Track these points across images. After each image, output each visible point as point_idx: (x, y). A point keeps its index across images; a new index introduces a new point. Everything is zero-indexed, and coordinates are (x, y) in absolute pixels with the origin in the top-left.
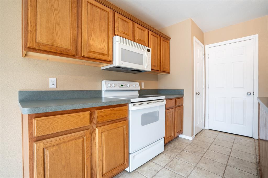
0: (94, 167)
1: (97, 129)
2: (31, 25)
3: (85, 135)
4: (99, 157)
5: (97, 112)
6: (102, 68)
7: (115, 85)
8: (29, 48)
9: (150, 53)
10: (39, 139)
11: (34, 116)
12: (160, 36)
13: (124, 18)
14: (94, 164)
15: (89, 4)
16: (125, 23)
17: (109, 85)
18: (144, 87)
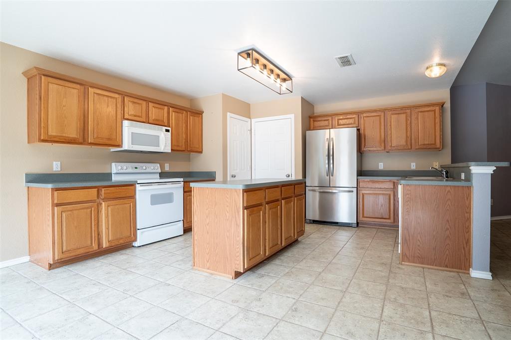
0: (101, 233)
1: (103, 203)
2: (44, 122)
3: (93, 207)
4: (105, 226)
5: (103, 189)
6: (112, 150)
7: (128, 167)
8: (42, 140)
9: (169, 134)
10: (58, 205)
11: (55, 190)
12: (186, 111)
13: (136, 100)
14: (100, 230)
15: (95, 95)
16: (137, 105)
17: (120, 168)
18: (168, 169)
